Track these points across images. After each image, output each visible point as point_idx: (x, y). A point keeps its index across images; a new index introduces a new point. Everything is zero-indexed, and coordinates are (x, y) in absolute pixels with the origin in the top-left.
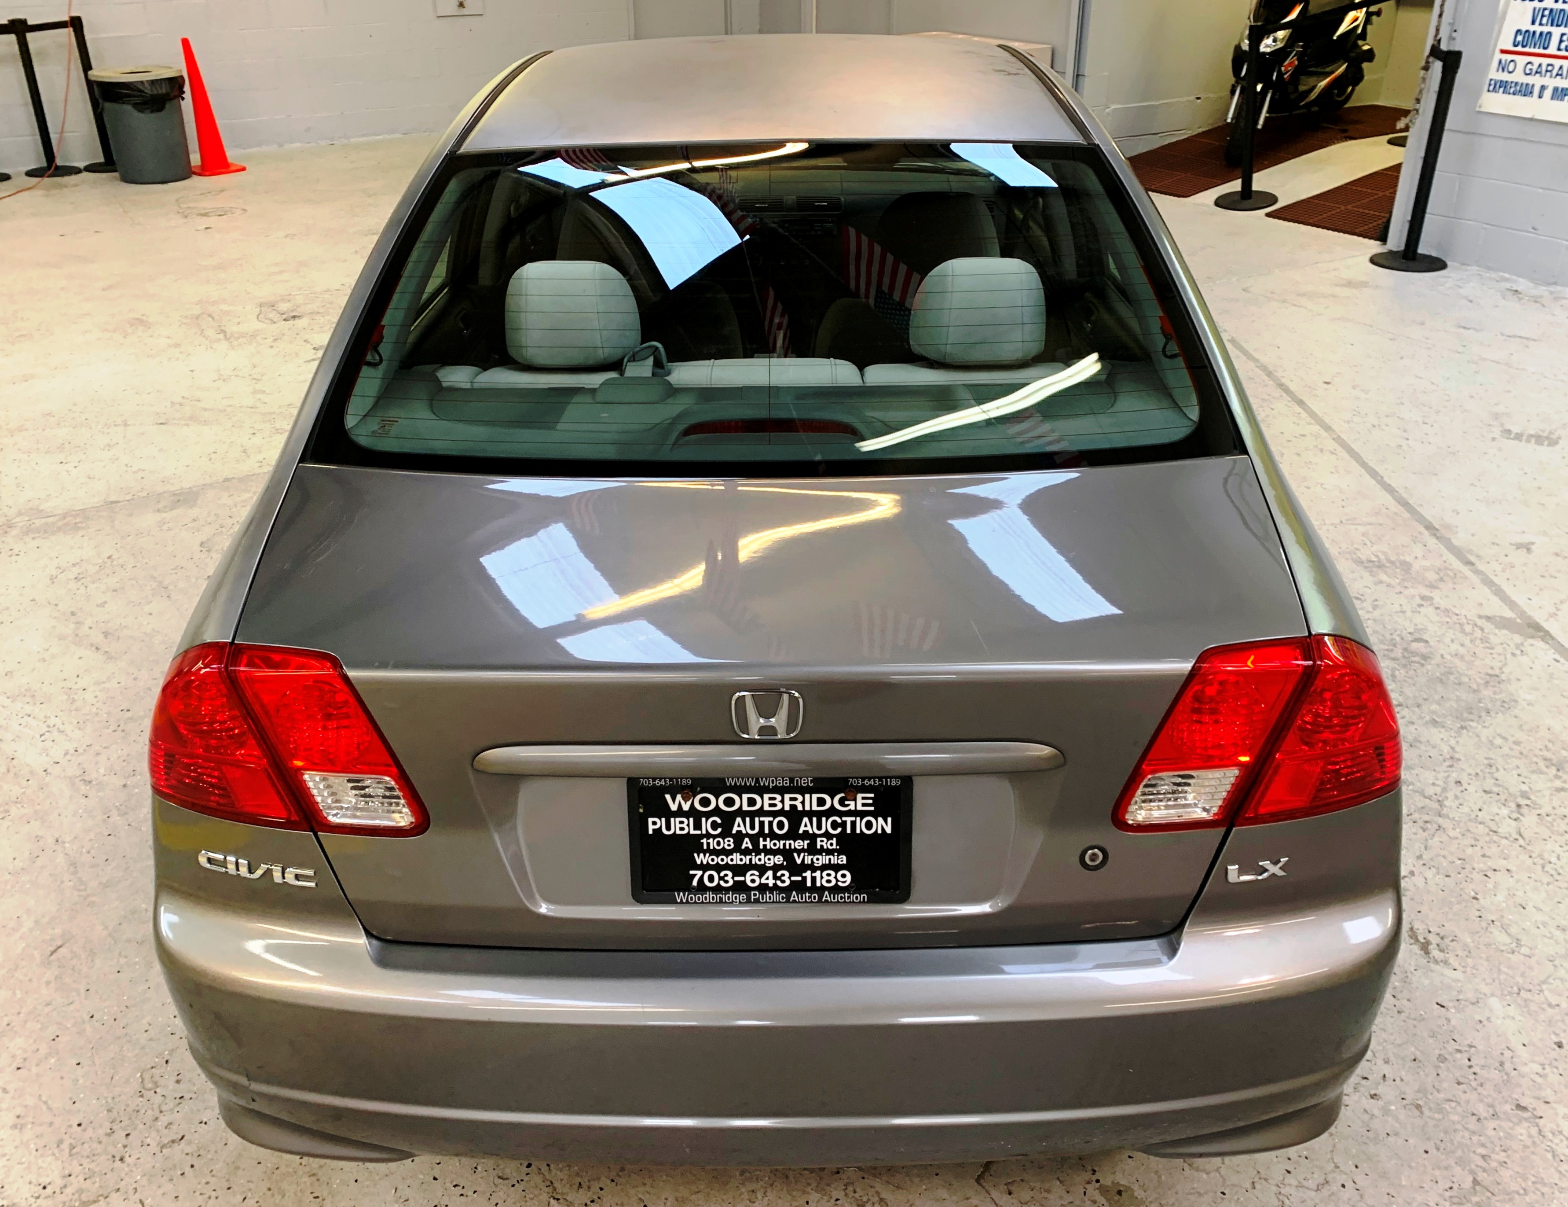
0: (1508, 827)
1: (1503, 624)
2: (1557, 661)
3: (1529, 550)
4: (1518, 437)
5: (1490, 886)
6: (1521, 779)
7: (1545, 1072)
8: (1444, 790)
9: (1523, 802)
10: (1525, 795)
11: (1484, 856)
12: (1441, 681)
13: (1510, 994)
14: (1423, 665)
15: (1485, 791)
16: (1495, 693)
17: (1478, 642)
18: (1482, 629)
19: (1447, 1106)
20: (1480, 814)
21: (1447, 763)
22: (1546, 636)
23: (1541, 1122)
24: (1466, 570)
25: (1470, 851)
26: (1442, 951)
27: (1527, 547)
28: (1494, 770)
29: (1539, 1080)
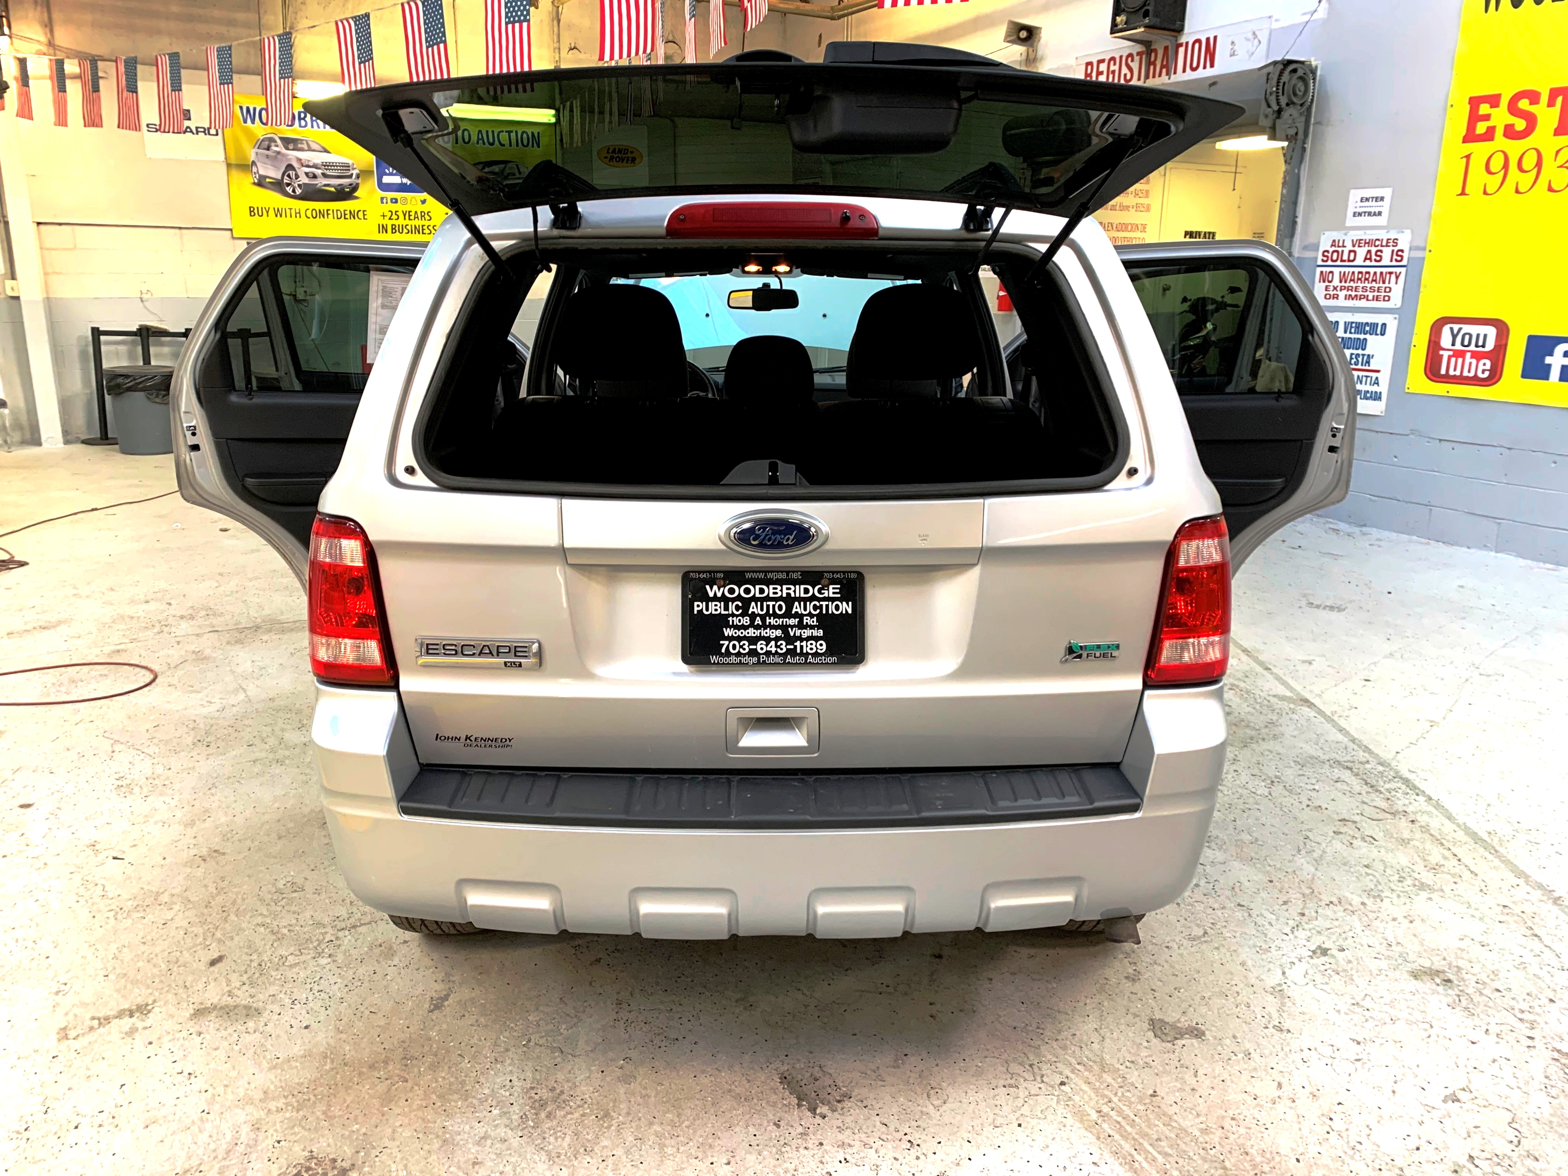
0: (1263, 791)
1: (1283, 698)
2: (1316, 717)
4: (1318, 607)
5: (1245, 816)
6: (1278, 770)
7: (1259, 892)
9: (1276, 780)
11: (1244, 803)
13: (1246, 861)
15: (1252, 775)
16: (1270, 731)
17: (1265, 707)
18: (1269, 701)
19: (1196, 904)
20: (1246, 785)
22: (1312, 706)
23: (1251, 912)
24: (1265, 672)
27: (1309, 662)
28: (1260, 765)
29: (1255, 895)
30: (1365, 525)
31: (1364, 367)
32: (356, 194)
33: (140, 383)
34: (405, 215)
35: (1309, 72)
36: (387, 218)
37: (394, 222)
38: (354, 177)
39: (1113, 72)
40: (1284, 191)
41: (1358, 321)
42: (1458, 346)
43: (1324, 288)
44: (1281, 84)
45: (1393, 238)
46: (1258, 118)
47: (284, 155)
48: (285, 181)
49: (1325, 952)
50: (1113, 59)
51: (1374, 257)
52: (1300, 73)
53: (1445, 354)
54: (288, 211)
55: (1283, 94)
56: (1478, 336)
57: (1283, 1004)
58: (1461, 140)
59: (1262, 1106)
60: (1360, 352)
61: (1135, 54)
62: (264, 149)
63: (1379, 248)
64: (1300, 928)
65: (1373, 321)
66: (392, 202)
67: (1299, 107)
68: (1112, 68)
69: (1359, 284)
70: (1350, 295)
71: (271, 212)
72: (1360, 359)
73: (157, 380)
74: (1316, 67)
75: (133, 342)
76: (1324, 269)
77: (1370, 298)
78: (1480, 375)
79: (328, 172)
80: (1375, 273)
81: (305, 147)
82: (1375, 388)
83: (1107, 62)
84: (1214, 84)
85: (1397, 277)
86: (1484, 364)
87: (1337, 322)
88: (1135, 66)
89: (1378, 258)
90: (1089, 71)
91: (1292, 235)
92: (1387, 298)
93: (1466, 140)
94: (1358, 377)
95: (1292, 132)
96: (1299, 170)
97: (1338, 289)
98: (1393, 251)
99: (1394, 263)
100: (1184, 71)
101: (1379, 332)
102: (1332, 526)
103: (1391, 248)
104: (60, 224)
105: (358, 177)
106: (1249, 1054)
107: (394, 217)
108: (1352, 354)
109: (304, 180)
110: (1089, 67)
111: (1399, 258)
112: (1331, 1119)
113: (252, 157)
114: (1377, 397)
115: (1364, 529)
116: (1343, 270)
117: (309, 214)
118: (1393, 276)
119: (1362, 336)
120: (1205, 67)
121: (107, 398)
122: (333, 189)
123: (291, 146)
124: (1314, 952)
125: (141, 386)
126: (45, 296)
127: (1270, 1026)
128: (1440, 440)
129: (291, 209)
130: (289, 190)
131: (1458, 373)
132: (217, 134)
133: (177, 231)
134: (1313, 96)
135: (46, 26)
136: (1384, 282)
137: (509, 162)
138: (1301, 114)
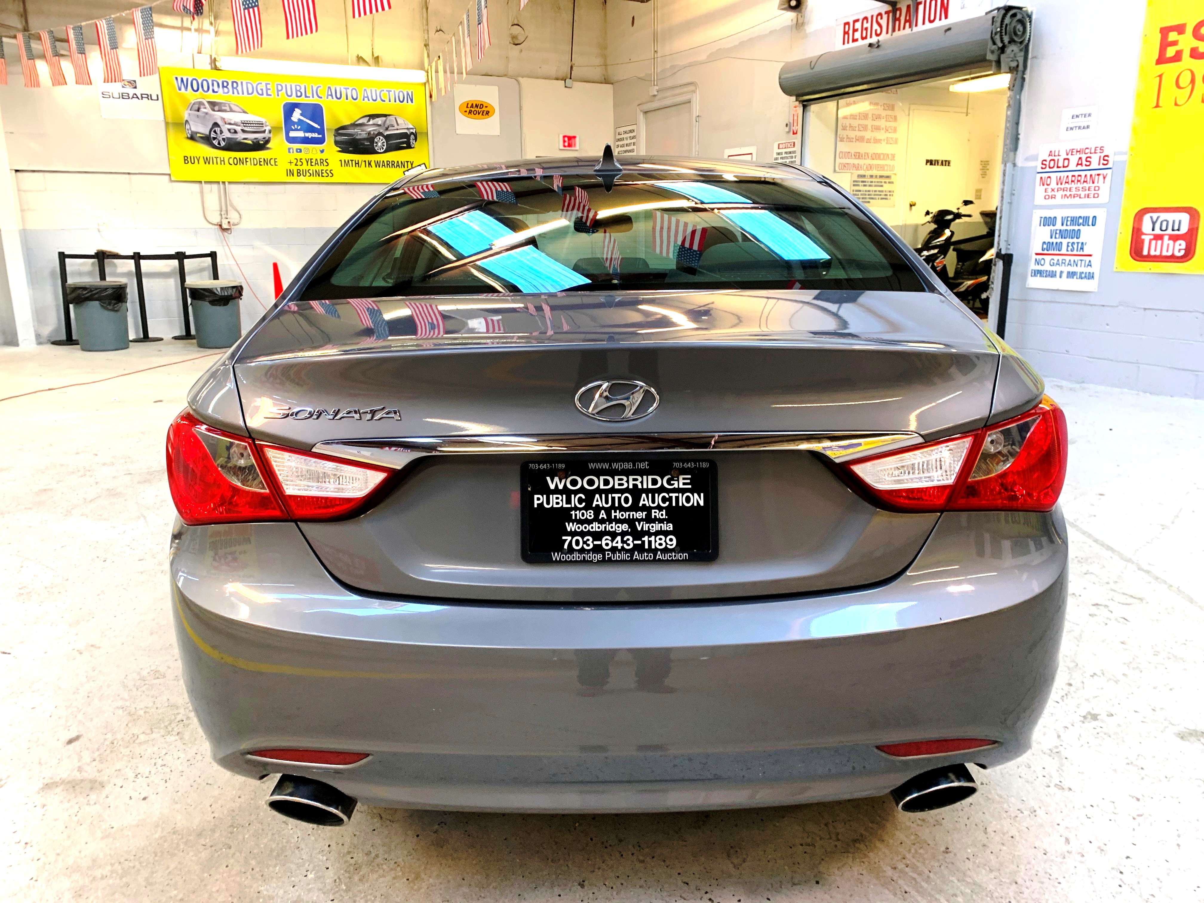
30: (1083, 382)
31: (1079, 253)
32: (268, 146)
33: (96, 294)
34: (307, 162)
35: (1026, 16)
36: (293, 164)
37: (299, 167)
38: (267, 132)
39: (866, 29)
40: (1009, 113)
41: (1073, 215)
42: (1157, 231)
43: (1044, 191)
44: (1004, 26)
45: (1100, 146)
46: (986, 55)
47: (211, 115)
48: (212, 136)
49: (1095, 717)
50: (866, 18)
51: (1084, 162)
52: (1019, 17)
53: (1146, 239)
54: (215, 159)
55: (1006, 34)
56: (1174, 222)
57: (1062, 765)
58: (1155, 62)
59: (1052, 861)
60: (1075, 240)
61: (883, 13)
62: (195, 111)
63: (1089, 155)
64: (1069, 697)
65: (1085, 215)
66: (297, 152)
67: (1019, 45)
68: (865, 25)
69: (1073, 186)
70: (1065, 195)
71: (201, 160)
72: (1075, 246)
73: (110, 291)
74: (1032, 13)
75: (93, 264)
76: (1043, 175)
77: (1082, 196)
78: (1177, 254)
79: (246, 129)
80: (1086, 176)
81: (228, 109)
82: (1088, 270)
83: (861, 21)
84: (949, 29)
85: (1104, 178)
86: (1180, 245)
87: (1055, 218)
88: (883, 22)
89: (1088, 163)
90: (847, 30)
91: (1015, 148)
92: (1096, 196)
93: (1159, 62)
94: (1074, 261)
95: (1014, 64)
96: (1020, 97)
97: (1056, 190)
98: (1100, 157)
99: (1102, 166)
100: (924, 23)
101: (1090, 223)
102: (1056, 383)
103: (1099, 154)
104: (34, 171)
105: (270, 132)
106: (1035, 811)
107: (299, 163)
108: (1068, 243)
109: (227, 135)
110: (847, 26)
111: (1105, 162)
112: (1121, 873)
113: (186, 117)
114: (1091, 276)
115: (1083, 385)
116: (1059, 174)
117: (231, 161)
118: (1101, 177)
119: (1076, 228)
120: (940, 19)
121: (71, 306)
122: (250, 142)
123: (216, 108)
124: (1085, 717)
125: (96, 296)
126: (21, 228)
127: (1052, 785)
128: (1145, 309)
129: (217, 158)
130: (215, 142)
131: (1158, 253)
132: (158, 99)
133: (127, 176)
134: (1030, 36)
135: (22, 16)
136: (1093, 183)
137: (389, 115)
138: (1021, 50)
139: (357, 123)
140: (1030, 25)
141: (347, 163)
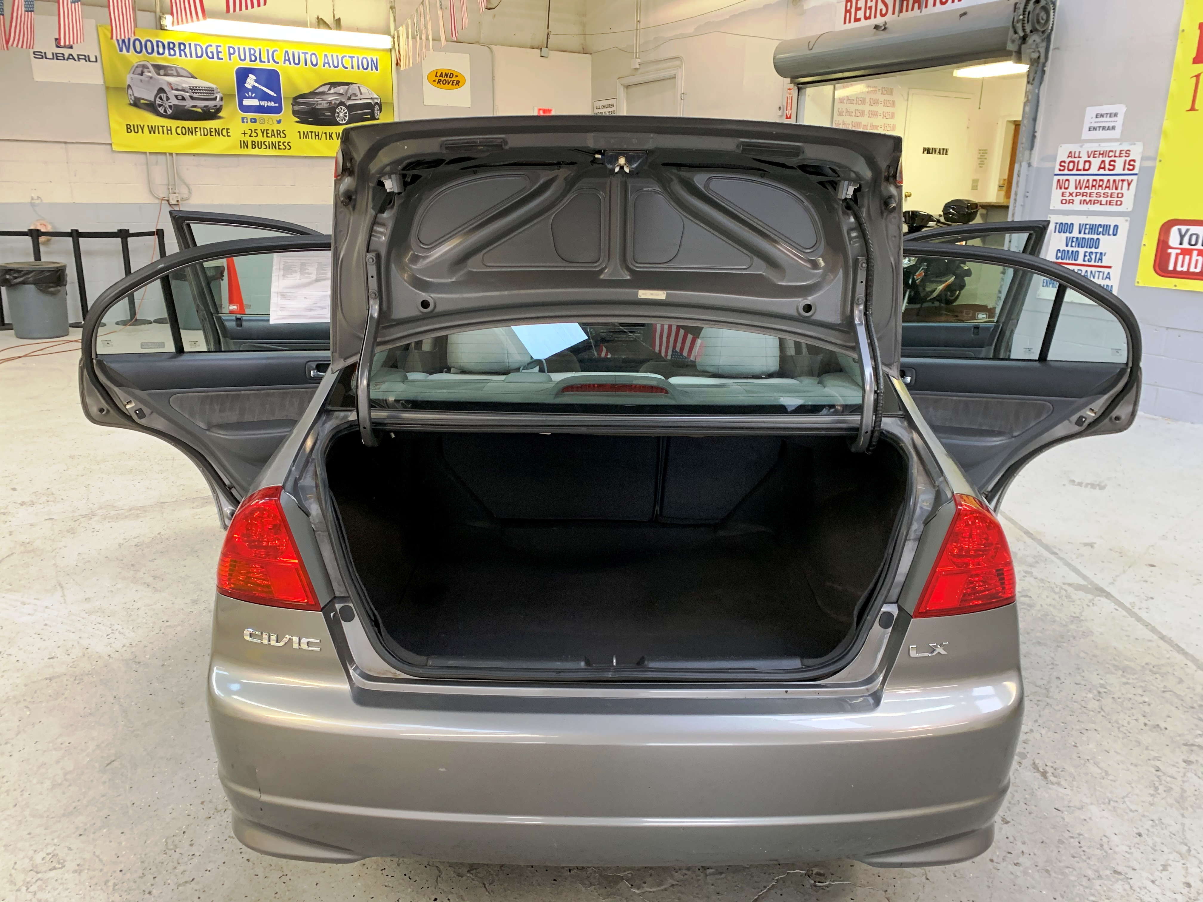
0: (1093, 705)
1: (1078, 587)
2: (1117, 610)
3: (1092, 547)
4: (1080, 484)
5: (1084, 739)
6: (1099, 677)
7: (1131, 851)
8: (1049, 682)
9: (1102, 690)
10: (1102, 686)
11: (1078, 721)
12: (1042, 620)
13: (1104, 803)
14: (1029, 610)
15: (1076, 684)
16: (1078, 627)
17: (1064, 598)
18: (1066, 591)
19: (1067, 871)
20: (1074, 696)
21: (1050, 667)
22: (1108, 595)
23: (1131, 881)
24: (1052, 557)
25: (1069, 718)
26: (1055, 777)
27: (1092, 545)
28: (1081, 671)
29: (1128, 856)
31: (1096, 264)
32: (220, 114)
34: (263, 133)
35: (1050, 3)
37: (253, 139)
38: (218, 99)
39: (870, 8)
40: (1027, 109)
41: (1092, 223)
42: (1186, 245)
43: (1061, 194)
44: (1027, 13)
45: (1126, 149)
46: (1005, 44)
47: (155, 79)
48: (157, 102)
51: (1107, 166)
52: (1043, 3)
53: (1173, 253)
54: (161, 129)
55: (1028, 22)
58: (1191, 60)
60: (1093, 250)
62: (139, 74)
63: (1113, 158)
65: (1106, 223)
66: (251, 122)
67: (1041, 34)
69: (1093, 190)
70: (1085, 200)
71: (146, 129)
72: (1093, 257)
73: (46, 274)
76: (1061, 178)
77: (1104, 202)
79: (195, 95)
80: (1108, 181)
81: (174, 73)
84: (965, 14)
85: (1129, 184)
87: (1072, 224)
90: (849, 8)
91: (1031, 147)
92: (1119, 203)
93: (1196, 61)
94: (1091, 272)
95: (1035, 56)
96: (1039, 90)
97: (1074, 195)
98: (1125, 161)
99: (1127, 172)
100: (934, 5)
101: (1111, 232)
103: (1124, 158)
105: (221, 99)
107: (254, 134)
109: (174, 102)
110: (849, 4)
111: (1131, 167)
113: (128, 81)
116: (1078, 178)
118: (1125, 183)
119: (1095, 237)
120: (953, 2)
123: (162, 72)
125: (32, 279)
128: (1168, 328)
129: (163, 127)
130: (161, 110)
131: (1185, 269)
132: (96, 61)
133: (63, 145)
134: (1053, 24)
136: (1116, 189)
137: (352, 84)
138: (1043, 40)
139: (317, 91)
140: (1054, 12)
141: (306, 135)
